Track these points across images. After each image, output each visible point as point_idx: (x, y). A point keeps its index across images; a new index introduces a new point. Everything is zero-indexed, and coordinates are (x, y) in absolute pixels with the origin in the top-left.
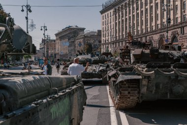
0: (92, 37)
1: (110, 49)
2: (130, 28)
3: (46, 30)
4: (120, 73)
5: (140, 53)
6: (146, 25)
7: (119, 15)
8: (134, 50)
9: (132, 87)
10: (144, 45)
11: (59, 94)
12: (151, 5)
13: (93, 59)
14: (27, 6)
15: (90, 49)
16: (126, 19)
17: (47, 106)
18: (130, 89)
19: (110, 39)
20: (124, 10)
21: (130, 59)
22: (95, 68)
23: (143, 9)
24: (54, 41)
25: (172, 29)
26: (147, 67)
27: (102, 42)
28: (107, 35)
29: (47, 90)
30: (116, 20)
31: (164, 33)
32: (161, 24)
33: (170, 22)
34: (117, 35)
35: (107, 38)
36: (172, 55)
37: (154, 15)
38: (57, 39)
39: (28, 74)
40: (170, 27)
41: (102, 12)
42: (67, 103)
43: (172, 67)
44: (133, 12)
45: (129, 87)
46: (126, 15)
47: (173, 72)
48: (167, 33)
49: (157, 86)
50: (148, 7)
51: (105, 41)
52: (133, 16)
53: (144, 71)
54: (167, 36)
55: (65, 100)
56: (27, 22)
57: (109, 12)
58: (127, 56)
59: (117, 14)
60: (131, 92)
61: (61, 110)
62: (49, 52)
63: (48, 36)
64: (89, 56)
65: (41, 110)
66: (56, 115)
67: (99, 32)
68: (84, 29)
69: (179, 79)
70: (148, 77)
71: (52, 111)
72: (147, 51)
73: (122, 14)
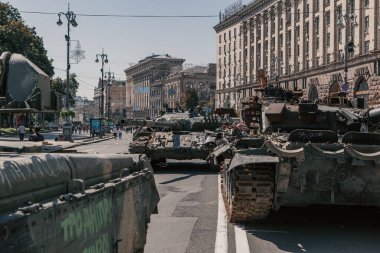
0: (198, 76)
1: (232, 102)
2: (273, 60)
3: (107, 61)
4: (235, 150)
5: (279, 112)
6: (305, 56)
7: (252, 35)
8: (267, 105)
9: (260, 179)
10: (288, 97)
11: (87, 192)
12: (316, 15)
13: (192, 121)
14: (69, 14)
15: (193, 102)
16: (266, 43)
17: (50, 216)
18: (255, 183)
19: (232, 83)
20: (262, 26)
21: (261, 123)
22: (196, 140)
23: (301, 24)
24: (124, 83)
25: (358, 65)
26: (289, 140)
27: (218, 88)
28: (227, 74)
29: (63, 183)
30: (245, 45)
31: (341, 71)
32: (335, 54)
33: (352, 50)
34: (248, 74)
35: (227, 79)
36: (343, 117)
37: (321, 35)
38: (129, 81)
39: (39, 150)
40: (352, 60)
41: (218, 29)
42: (107, 210)
43: (340, 141)
44: (279, 30)
45: (254, 179)
46: (266, 35)
47: (342, 151)
48: (346, 71)
49: (310, 177)
50: (310, 19)
51: (224, 85)
52: (280, 36)
53: (284, 147)
54: (346, 78)
55: (100, 204)
56: (68, 45)
57: (232, 29)
58: (255, 116)
59: (249, 33)
60: (258, 189)
61: (89, 223)
62: (112, 104)
63: (109, 74)
64: (185, 116)
65: (34, 224)
66: (74, 233)
67: (212, 67)
68: (182, 61)
69: (353, 164)
70: (291, 160)
71: (64, 224)
72: (294, 108)
73: (259, 32)
